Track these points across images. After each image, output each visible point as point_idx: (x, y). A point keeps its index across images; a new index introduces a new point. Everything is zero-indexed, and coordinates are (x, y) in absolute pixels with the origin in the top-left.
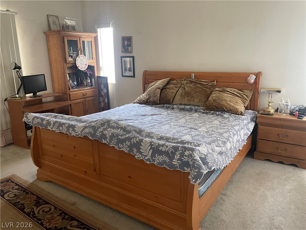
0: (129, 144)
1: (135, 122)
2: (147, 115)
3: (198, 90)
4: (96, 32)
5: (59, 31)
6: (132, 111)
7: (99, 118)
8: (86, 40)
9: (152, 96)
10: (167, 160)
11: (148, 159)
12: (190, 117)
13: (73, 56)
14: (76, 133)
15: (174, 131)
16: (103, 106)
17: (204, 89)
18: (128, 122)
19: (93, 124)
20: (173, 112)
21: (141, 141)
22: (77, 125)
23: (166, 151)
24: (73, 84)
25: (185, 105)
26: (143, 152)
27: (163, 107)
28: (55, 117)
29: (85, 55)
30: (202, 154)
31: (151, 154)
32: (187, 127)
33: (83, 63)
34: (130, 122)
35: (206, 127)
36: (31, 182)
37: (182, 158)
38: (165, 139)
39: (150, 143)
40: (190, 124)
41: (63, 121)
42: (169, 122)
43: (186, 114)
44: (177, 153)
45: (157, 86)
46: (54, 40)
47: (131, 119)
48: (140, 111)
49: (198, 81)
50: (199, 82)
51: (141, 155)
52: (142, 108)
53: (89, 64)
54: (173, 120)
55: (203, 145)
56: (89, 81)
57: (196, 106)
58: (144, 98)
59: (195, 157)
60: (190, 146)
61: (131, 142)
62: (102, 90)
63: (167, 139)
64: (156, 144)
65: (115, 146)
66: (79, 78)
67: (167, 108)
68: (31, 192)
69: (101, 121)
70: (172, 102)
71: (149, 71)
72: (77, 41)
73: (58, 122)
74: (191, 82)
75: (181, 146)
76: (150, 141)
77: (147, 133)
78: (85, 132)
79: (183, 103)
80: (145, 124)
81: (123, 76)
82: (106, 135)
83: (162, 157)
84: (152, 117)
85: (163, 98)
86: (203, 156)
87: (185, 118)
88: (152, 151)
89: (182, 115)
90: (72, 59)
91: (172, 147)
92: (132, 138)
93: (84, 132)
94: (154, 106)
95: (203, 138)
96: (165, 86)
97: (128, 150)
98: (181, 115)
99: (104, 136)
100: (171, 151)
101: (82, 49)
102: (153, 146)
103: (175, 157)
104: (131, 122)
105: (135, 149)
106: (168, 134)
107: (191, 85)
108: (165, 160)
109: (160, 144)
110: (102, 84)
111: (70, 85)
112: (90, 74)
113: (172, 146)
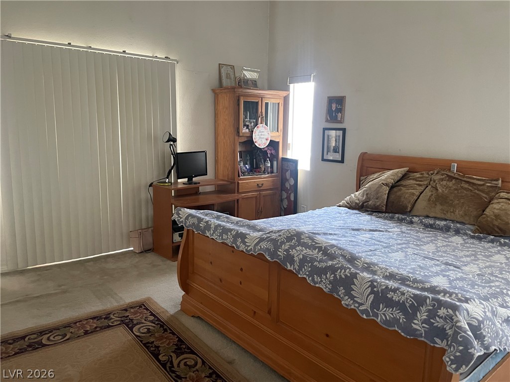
0: (333, 278)
1: (340, 240)
2: (363, 229)
3: (464, 194)
4: (287, 89)
5: (233, 88)
6: (336, 220)
7: (281, 225)
8: (270, 102)
9: (372, 197)
10: (402, 319)
11: (365, 311)
12: (446, 242)
13: (250, 125)
14: (246, 248)
15: (412, 265)
16: (285, 207)
17: (475, 193)
18: (328, 239)
19: (274, 236)
20: (410, 230)
21: (355, 276)
22: (249, 234)
23: (401, 302)
24: (244, 168)
25: (436, 218)
26: (356, 297)
27: (391, 219)
28: (218, 218)
29: (266, 124)
30: (473, 318)
31: (370, 302)
32: (438, 260)
33: (262, 137)
34: (332, 239)
35: (478, 265)
36: (171, 314)
37: (432, 320)
38: (399, 280)
39: (370, 283)
40: (445, 255)
41: (229, 226)
42: (403, 247)
43: (436, 236)
44: (423, 309)
45: (384, 180)
46: (226, 101)
47: (334, 234)
48: (349, 221)
49: (464, 176)
50: (465, 179)
51: (352, 302)
52: (352, 217)
53: (272, 139)
54: (412, 244)
55: (474, 300)
56: (269, 165)
57: (458, 222)
58: (358, 200)
59: (458, 321)
60: (449, 300)
61: (335, 275)
62: (287, 180)
63: (404, 280)
64: (381, 286)
65: (307, 278)
66: (255, 160)
67: (401, 221)
68: (170, 330)
69: (286, 232)
70: (410, 211)
71: (370, 155)
72: (257, 103)
73: (222, 226)
74: (451, 178)
75: (432, 297)
76: (370, 279)
77: (366, 263)
78: (261, 247)
79: (430, 215)
80: (359, 246)
81: (323, 160)
82: (293, 257)
83: (392, 311)
84: (371, 234)
85: (393, 202)
86: (475, 323)
87: (434, 243)
88: (374, 297)
89: (429, 237)
90: (247, 130)
91: (412, 296)
92: (338, 268)
93: (259, 248)
94: (374, 214)
95: (473, 285)
96: (397, 182)
97: (329, 289)
98: (427, 237)
99: (290, 258)
100: (411, 302)
101: (264, 116)
102: (375, 289)
103: (417, 316)
104: (335, 239)
105: (342, 288)
106: (402, 268)
107: (450, 184)
108: (398, 317)
109: (390, 287)
110: (287, 170)
111: (241, 169)
112: (271, 154)
113: (413, 294)
